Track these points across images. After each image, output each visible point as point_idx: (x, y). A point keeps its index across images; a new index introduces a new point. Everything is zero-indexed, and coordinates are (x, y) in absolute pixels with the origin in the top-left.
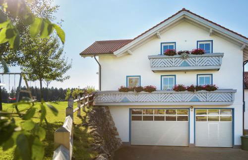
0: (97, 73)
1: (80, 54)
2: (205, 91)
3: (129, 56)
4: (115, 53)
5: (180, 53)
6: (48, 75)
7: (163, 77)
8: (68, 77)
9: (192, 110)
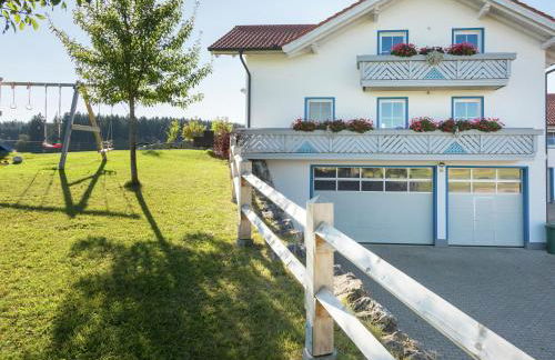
0: (242, 90)
1: (210, 49)
2: (477, 132)
3: (311, 56)
4: (286, 48)
5: (425, 52)
6: (152, 89)
7: (381, 101)
8: (199, 98)
9: (441, 171)
